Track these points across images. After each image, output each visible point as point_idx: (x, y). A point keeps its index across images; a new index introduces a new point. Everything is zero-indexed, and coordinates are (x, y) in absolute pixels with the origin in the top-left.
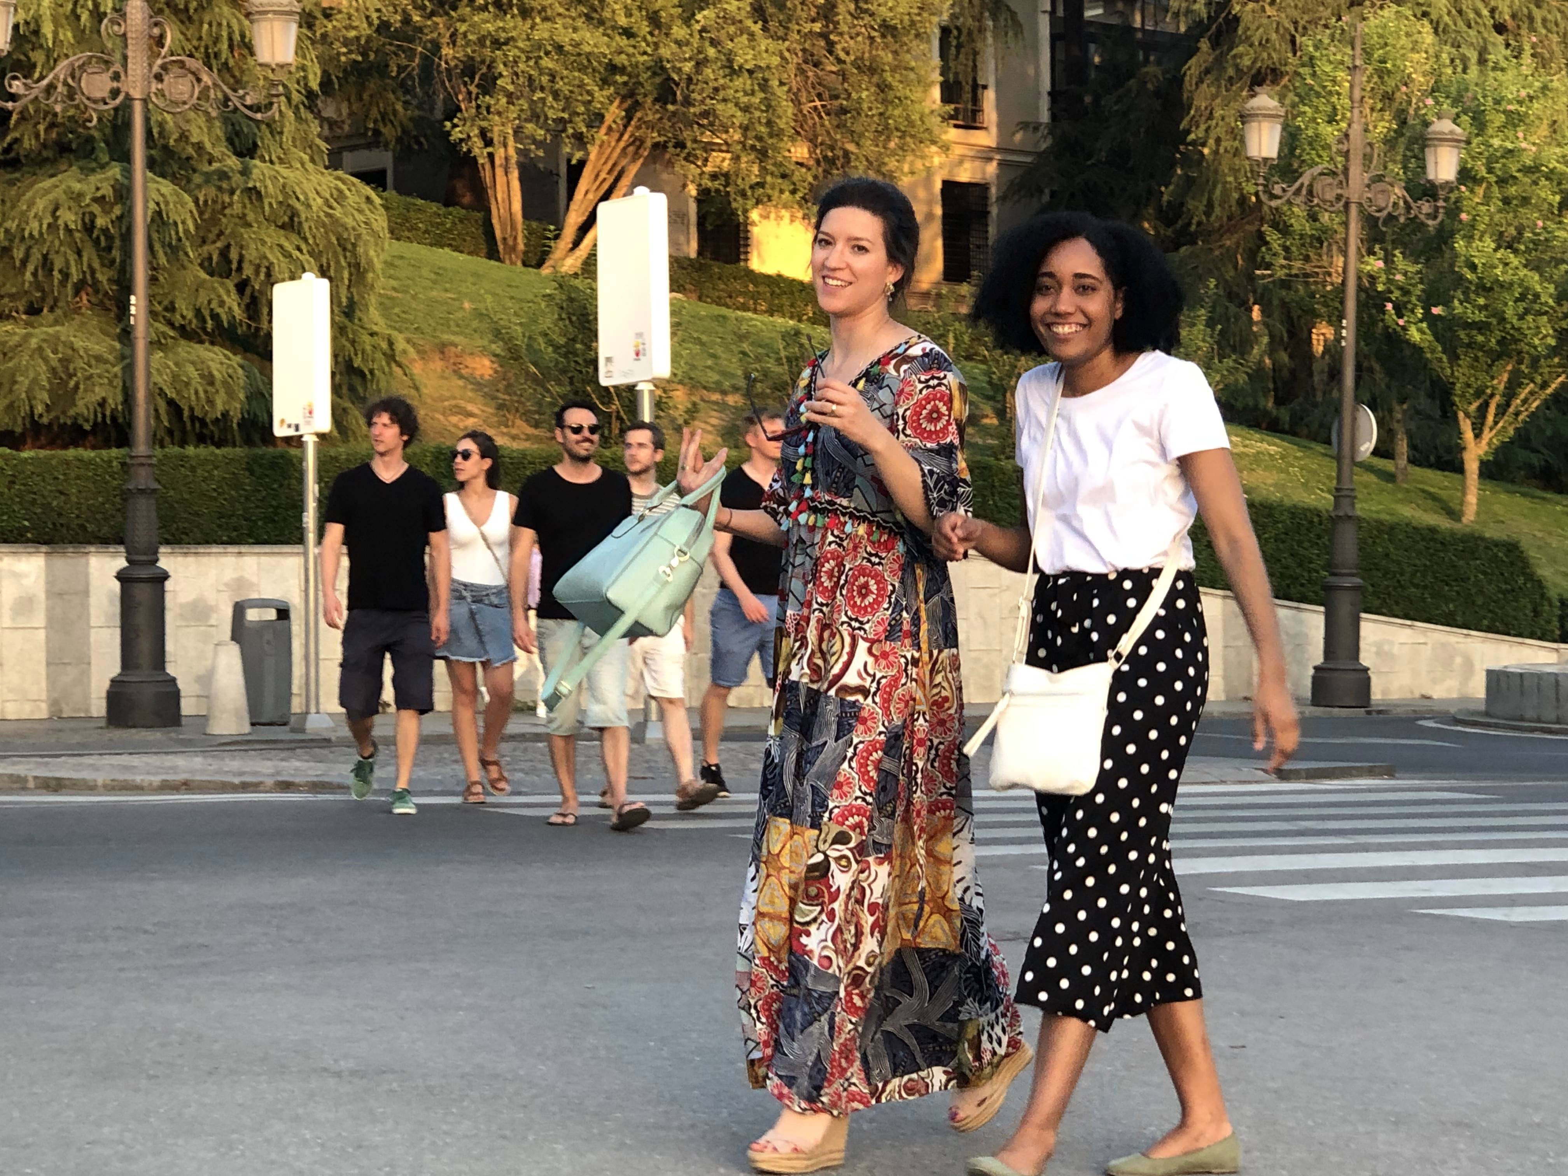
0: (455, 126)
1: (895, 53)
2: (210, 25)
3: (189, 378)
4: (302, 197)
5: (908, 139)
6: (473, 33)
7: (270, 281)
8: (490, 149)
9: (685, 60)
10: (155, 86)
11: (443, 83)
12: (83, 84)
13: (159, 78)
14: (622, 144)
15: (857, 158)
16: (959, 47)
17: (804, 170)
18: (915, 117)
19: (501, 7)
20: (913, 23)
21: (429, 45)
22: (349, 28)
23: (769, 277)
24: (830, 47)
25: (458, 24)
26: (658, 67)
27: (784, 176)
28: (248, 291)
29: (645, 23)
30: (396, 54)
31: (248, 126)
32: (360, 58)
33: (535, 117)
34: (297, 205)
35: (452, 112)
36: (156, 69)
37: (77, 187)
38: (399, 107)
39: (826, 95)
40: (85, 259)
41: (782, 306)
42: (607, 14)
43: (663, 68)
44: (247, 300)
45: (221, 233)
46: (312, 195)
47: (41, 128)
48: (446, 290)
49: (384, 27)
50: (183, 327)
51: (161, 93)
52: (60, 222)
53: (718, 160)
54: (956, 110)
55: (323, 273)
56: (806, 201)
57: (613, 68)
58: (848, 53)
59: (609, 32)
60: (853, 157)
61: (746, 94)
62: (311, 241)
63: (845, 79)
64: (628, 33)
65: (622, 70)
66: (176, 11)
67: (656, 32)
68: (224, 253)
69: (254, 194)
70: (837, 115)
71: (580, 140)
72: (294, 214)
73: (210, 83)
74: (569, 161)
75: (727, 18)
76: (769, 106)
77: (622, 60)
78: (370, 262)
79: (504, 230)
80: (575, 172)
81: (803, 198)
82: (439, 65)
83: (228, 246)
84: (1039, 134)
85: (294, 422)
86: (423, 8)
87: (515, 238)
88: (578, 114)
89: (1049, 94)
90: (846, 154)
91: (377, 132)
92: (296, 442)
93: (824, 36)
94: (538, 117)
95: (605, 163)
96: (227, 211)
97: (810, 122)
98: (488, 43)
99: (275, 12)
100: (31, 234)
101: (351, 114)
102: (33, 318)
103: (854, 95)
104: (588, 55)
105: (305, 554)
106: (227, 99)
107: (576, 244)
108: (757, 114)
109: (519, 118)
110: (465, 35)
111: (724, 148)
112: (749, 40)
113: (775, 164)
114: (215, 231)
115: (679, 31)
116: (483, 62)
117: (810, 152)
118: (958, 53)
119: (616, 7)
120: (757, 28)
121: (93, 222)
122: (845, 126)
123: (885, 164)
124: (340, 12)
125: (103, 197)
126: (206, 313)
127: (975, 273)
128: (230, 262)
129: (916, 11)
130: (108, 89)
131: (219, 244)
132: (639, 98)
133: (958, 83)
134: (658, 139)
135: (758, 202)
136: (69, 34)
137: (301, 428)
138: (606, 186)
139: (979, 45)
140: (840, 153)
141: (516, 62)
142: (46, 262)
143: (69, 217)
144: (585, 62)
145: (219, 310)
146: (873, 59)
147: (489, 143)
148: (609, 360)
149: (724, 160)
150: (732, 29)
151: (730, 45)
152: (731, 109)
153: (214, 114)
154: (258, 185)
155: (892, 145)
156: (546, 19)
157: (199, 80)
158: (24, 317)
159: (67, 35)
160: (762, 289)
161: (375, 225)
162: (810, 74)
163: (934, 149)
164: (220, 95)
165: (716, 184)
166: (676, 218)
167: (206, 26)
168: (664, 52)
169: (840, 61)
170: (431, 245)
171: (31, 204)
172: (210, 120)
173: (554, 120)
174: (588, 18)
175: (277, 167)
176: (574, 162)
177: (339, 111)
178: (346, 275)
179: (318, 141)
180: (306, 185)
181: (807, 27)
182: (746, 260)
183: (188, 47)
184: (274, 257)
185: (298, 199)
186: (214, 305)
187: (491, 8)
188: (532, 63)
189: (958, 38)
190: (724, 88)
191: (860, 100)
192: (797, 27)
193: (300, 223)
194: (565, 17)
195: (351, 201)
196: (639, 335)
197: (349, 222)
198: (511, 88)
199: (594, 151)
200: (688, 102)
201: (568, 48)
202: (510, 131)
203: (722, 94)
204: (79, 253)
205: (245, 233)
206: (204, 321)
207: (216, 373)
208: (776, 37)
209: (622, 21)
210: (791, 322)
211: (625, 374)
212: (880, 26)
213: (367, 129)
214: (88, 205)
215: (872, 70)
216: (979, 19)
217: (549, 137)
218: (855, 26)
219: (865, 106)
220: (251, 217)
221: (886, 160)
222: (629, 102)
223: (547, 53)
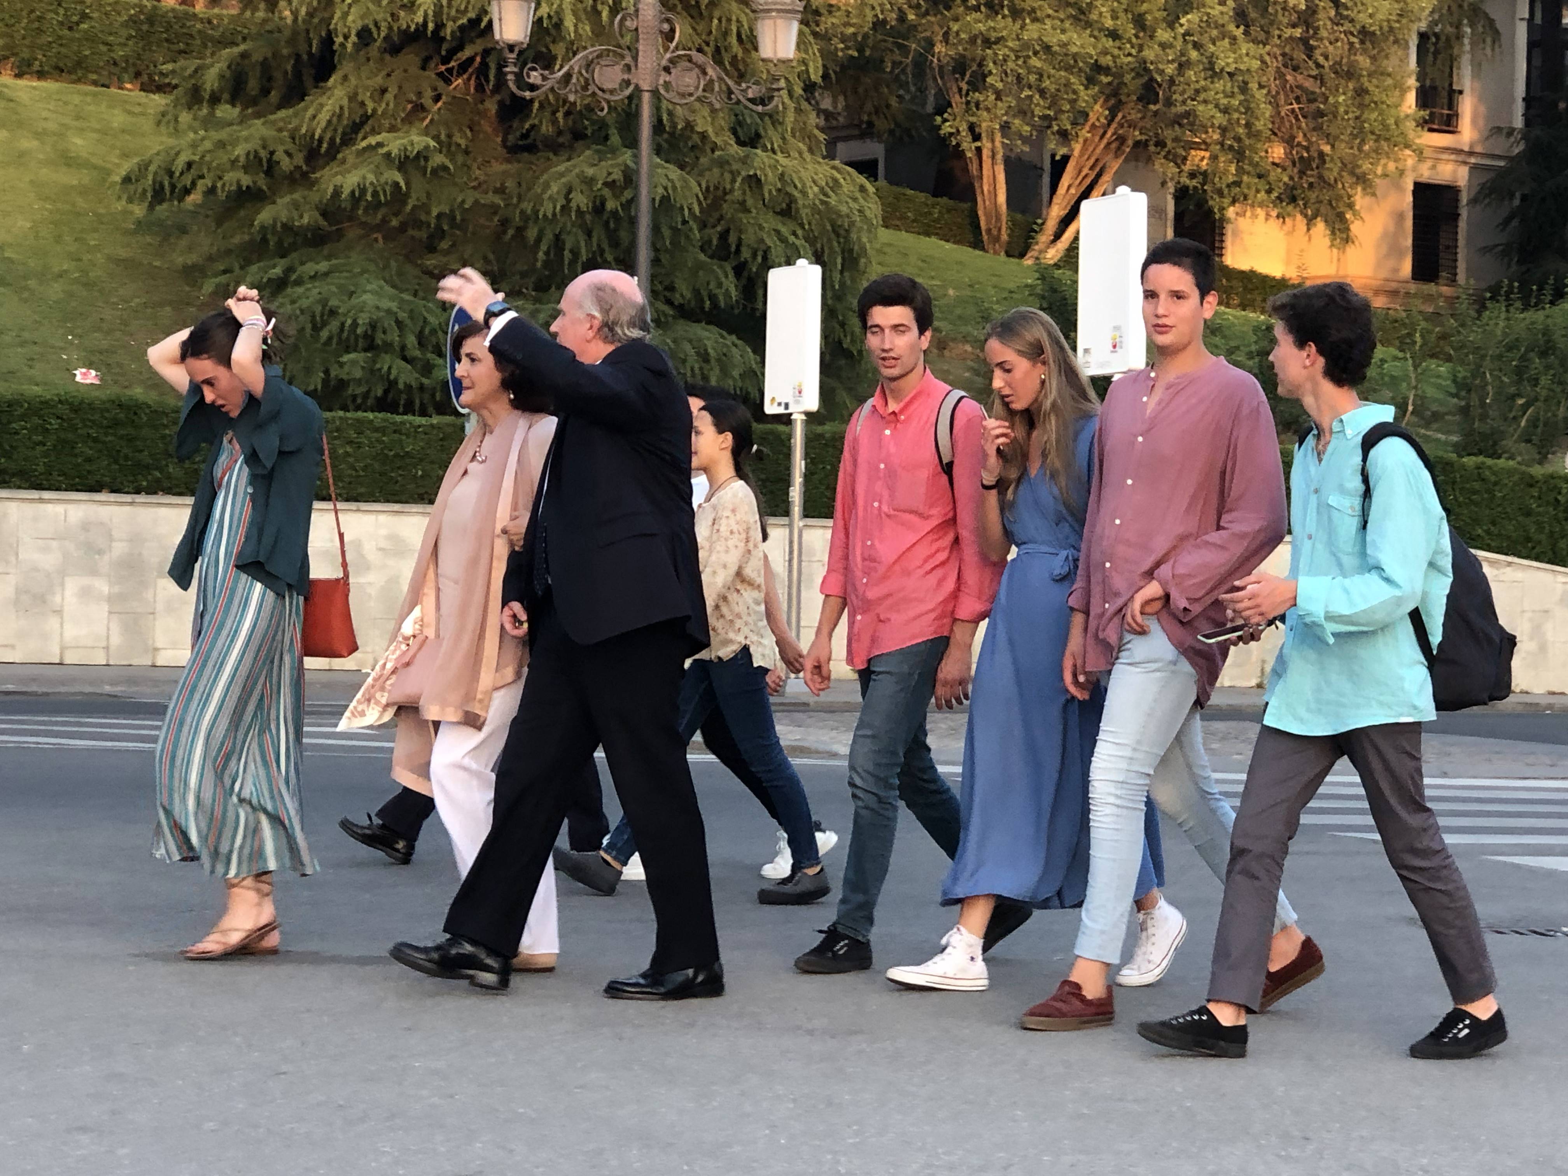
0: (945, 120)
1: (1373, 58)
2: (720, 20)
3: (686, 355)
4: (799, 186)
5: (1383, 143)
6: (964, 32)
7: (767, 265)
8: (978, 144)
9: (1169, 62)
10: (664, 77)
11: (935, 79)
12: (596, 76)
13: (667, 70)
14: (1105, 141)
15: (1332, 160)
16: (1436, 53)
17: (1279, 170)
18: (1391, 121)
19: (993, 9)
20: (1391, 29)
21: (923, 43)
22: (847, 24)
23: (1243, 272)
24: (1309, 51)
25: (951, 24)
26: (1142, 68)
27: (1260, 176)
28: (745, 274)
29: (1132, 26)
30: (891, 51)
31: (751, 116)
32: (856, 54)
33: (1023, 112)
34: (796, 193)
35: (943, 107)
36: (664, 63)
37: (590, 172)
38: (894, 102)
39: (1304, 99)
40: (595, 240)
41: (1254, 300)
42: (1094, 16)
43: (1146, 70)
44: (744, 281)
45: (721, 218)
46: (809, 183)
47: (560, 115)
48: (933, 278)
49: (879, 24)
50: (681, 306)
51: (667, 85)
52: (573, 205)
53: (1197, 160)
54: (1432, 114)
55: (818, 259)
56: (1281, 201)
57: (1098, 68)
58: (1326, 58)
59: (1096, 33)
60: (1327, 159)
61: (1226, 96)
62: (807, 227)
63: (1323, 83)
64: (1114, 35)
65: (1106, 70)
66: (687, 8)
67: (1141, 34)
68: (724, 236)
69: (754, 182)
70: (1315, 118)
71: (1064, 136)
72: (792, 200)
73: (715, 77)
74: (1053, 156)
75: (1209, 22)
76: (1248, 109)
77: (1106, 61)
78: (863, 249)
79: (988, 222)
80: (1059, 167)
81: (1278, 198)
82: (932, 61)
83: (727, 231)
84: (1512, 139)
85: (784, 401)
86: (918, 6)
87: (1000, 229)
88: (1064, 112)
89: (1524, 99)
90: (1321, 155)
91: (870, 124)
92: (786, 419)
93: (1304, 41)
94: (1025, 113)
95: (1088, 159)
96: (727, 197)
97: (1287, 124)
98: (979, 41)
99: (779, 11)
100: (545, 215)
101: (847, 107)
102: (541, 294)
103: (1331, 100)
104: (1075, 56)
105: (790, 526)
106: (730, 92)
107: (1058, 236)
108: (1236, 116)
109: (1006, 114)
110: (957, 33)
111: (1203, 147)
112: (1231, 44)
113: (1251, 164)
114: (716, 215)
115: (1163, 35)
116: (973, 60)
117: (1285, 153)
118: (1435, 59)
119: (1104, 9)
120: (1239, 32)
121: (603, 204)
122: (1322, 128)
123: (1359, 167)
124: (839, 9)
125: (614, 181)
126: (704, 294)
127: (1444, 274)
128: (729, 246)
129: (1394, 18)
130: (619, 80)
131: (719, 228)
132: (1123, 98)
133: (1434, 88)
134: (1139, 138)
135: (1234, 202)
136: (588, 28)
137: (790, 406)
138: (1088, 181)
139: (1456, 51)
140: (1316, 155)
141: (1005, 60)
142: (558, 243)
143: (580, 200)
144: (1072, 62)
145: (717, 291)
146: (1351, 64)
147: (977, 137)
148: (1086, 351)
149: (1203, 159)
150: (1215, 33)
151: (1212, 48)
152: (1211, 108)
153: (717, 106)
154: (758, 173)
155: (1366, 147)
156: (1035, 20)
157: (705, 73)
158: (533, 293)
159: (586, 29)
160: (1234, 283)
161: (868, 213)
162: (1288, 77)
163: (1408, 152)
164: (724, 88)
165: (1194, 183)
166: (1155, 212)
167: (715, 21)
168: (1149, 54)
169: (1318, 66)
170: (919, 234)
171: (547, 186)
172: (713, 111)
173: (1040, 117)
174: (1076, 19)
175: (779, 157)
176: (1058, 158)
177: (835, 103)
178: (839, 260)
179: (816, 132)
180: (803, 174)
181: (1288, 32)
182: (1221, 255)
183: (698, 41)
184: (770, 241)
185: (795, 187)
186: (712, 286)
187: (983, 8)
188: (1020, 62)
189: (1435, 44)
190: (1205, 89)
191: (1336, 105)
192: (1277, 32)
193: (797, 210)
194: (1054, 18)
195: (845, 190)
196: (1117, 328)
197: (844, 209)
198: (1000, 85)
199: (1077, 147)
200: (1169, 103)
201: (1056, 48)
202: (998, 127)
203: (1202, 96)
204: (589, 234)
205: (744, 218)
206: (702, 301)
207: (710, 351)
208: (1256, 41)
209: (1109, 23)
210: (1262, 317)
211: (1102, 365)
212: (1359, 32)
213: (862, 122)
214: (599, 190)
215: (1350, 74)
216: (1458, 26)
217: (1035, 133)
218: (1335, 32)
219: (1342, 110)
220: (750, 202)
221: (1360, 162)
222: (1112, 101)
223: (1036, 53)
